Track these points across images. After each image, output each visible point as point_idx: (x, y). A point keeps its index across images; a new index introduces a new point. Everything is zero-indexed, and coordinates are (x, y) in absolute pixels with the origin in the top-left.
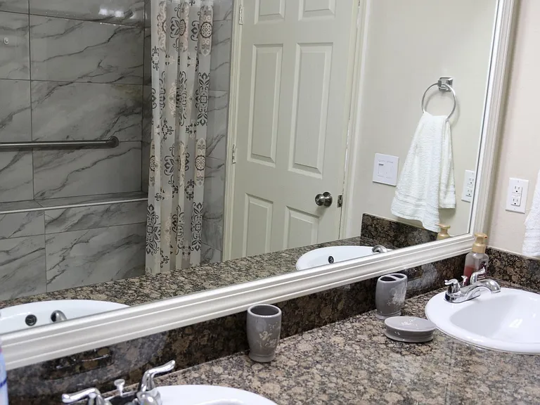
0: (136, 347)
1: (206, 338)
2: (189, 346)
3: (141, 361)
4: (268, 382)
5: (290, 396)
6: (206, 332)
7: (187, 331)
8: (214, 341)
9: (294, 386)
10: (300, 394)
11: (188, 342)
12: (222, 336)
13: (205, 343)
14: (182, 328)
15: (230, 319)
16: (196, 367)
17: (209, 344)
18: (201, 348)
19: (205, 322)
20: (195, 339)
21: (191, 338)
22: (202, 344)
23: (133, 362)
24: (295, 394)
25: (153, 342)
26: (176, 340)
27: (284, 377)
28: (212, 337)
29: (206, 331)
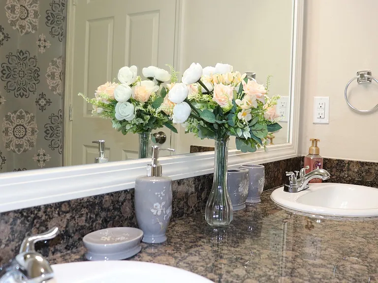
0: (6, 223)
1: (84, 218)
2: (67, 227)
3: (13, 241)
4: (159, 255)
5: (188, 264)
6: (84, 211)
7: (63, 209)
8: (93, 222)
9: (187, 257)
10: (198, 262)
11: (65, 221)
12: (100, 217)
13: (83, 224)
14: (58, 203)
15: (107, 198)
16: (74, 250)
17: (87, 225)
18: (80, 230)
19: (83, 199)
20: (73, 218)
21: (68, 216)
22: (80, 224)
23: (4, 241)
24: (192, 262)
25: (27, 217)
26: (52, 218)
27: (173, 250)
28: (90, 217)
29: (83, 209)
